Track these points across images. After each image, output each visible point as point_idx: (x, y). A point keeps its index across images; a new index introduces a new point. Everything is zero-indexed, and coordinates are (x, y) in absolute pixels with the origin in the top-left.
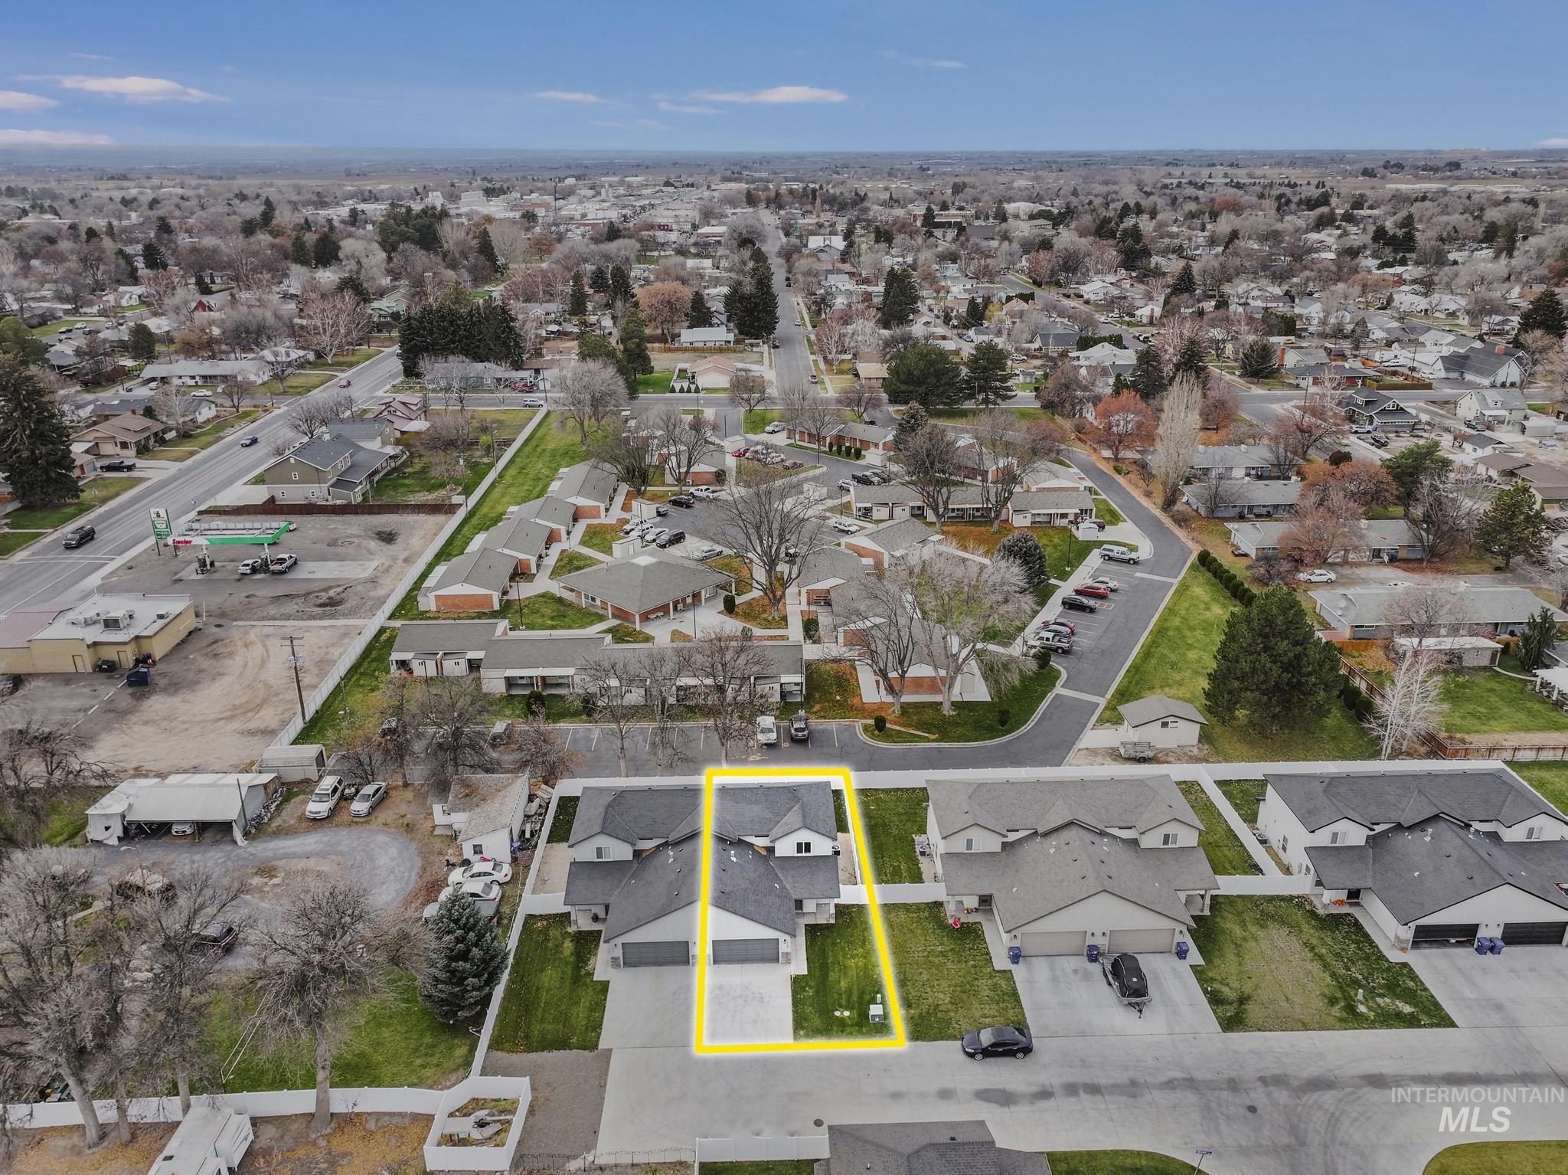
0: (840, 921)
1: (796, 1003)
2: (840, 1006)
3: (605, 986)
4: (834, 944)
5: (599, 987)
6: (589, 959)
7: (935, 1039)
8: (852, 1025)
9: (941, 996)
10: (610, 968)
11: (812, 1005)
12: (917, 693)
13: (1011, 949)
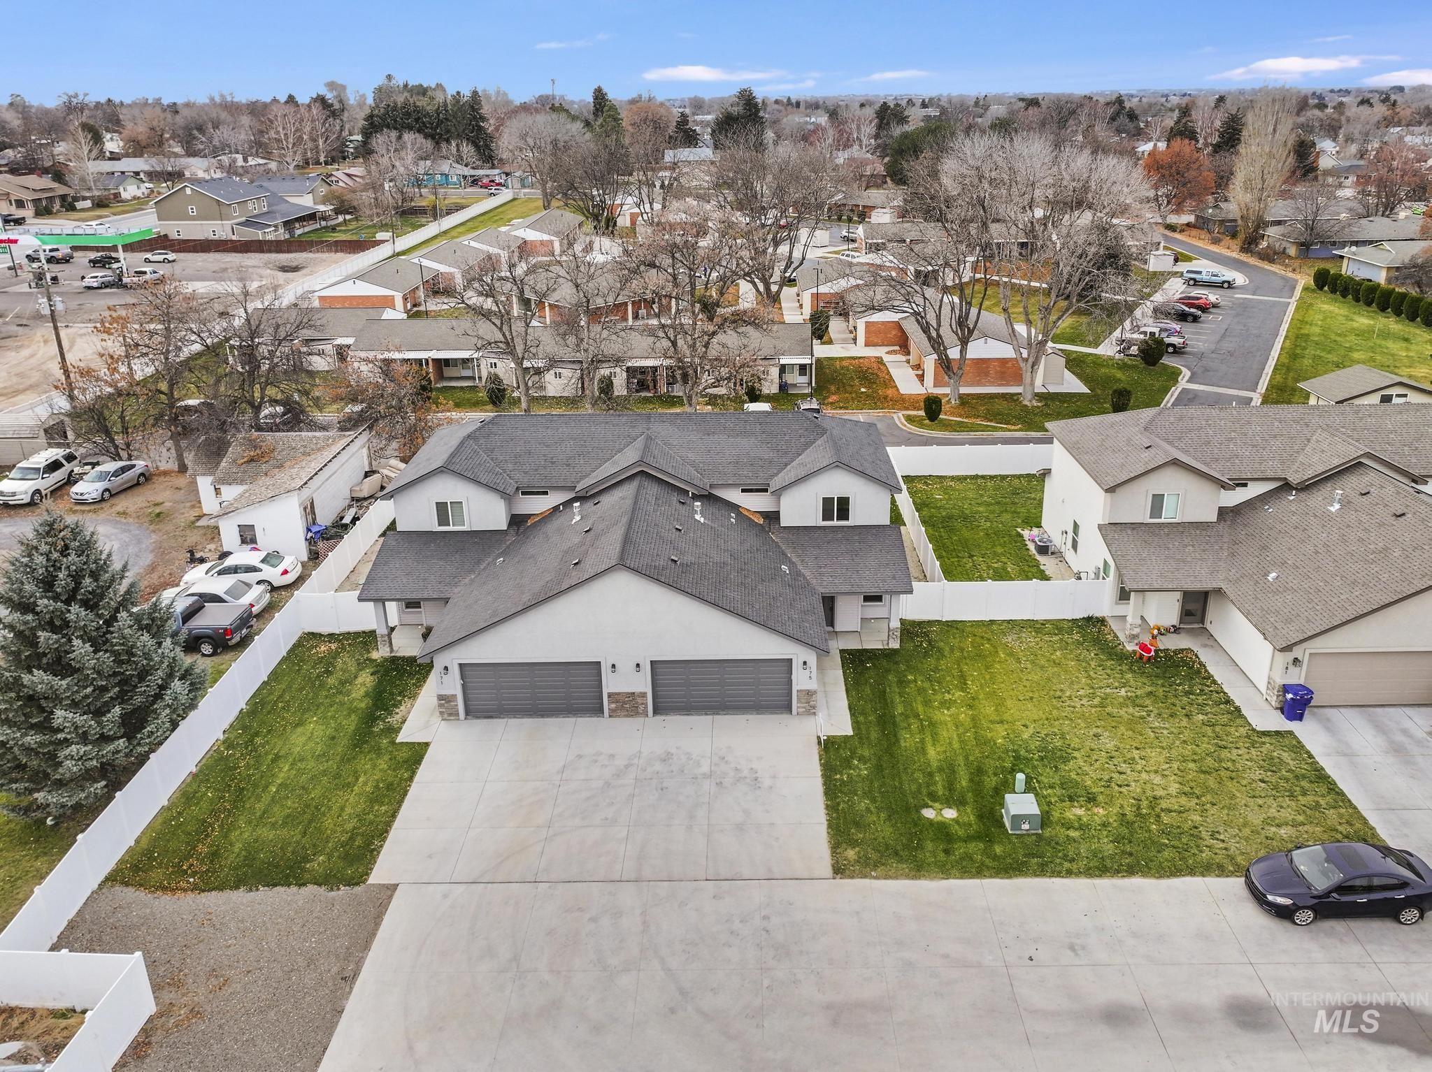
0: (910, 646)
1: (832, 790)
2: (933, 797)
3: (417, 752)
4: (902, 683)
5: (403, 754)
6: (397, 705)
7: (1175, 872)
8: (968, 839)
9: (1157, 779)
10: (436, 719)
11: (868, 794)
12: (979, 384)
13: (1286, 689)
